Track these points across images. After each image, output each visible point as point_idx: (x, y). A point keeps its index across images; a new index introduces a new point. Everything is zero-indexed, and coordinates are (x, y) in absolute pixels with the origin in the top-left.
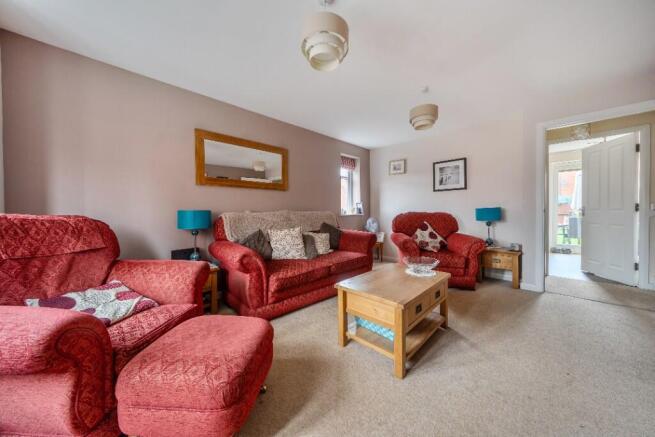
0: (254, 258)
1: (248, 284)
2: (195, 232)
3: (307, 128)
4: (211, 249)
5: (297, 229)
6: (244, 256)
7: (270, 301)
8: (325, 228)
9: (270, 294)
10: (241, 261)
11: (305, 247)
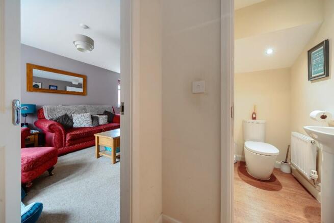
0: (57, 126)
1: (54, 137)
2: (25, 115)
3: (96, 65)
4: (35, 123)
5: (88, 114)
6: (51, 125)
7: (67, 145)
8: (106, 113)
9: (66, 142)
10: (49, 127)
11: (92, 122)
